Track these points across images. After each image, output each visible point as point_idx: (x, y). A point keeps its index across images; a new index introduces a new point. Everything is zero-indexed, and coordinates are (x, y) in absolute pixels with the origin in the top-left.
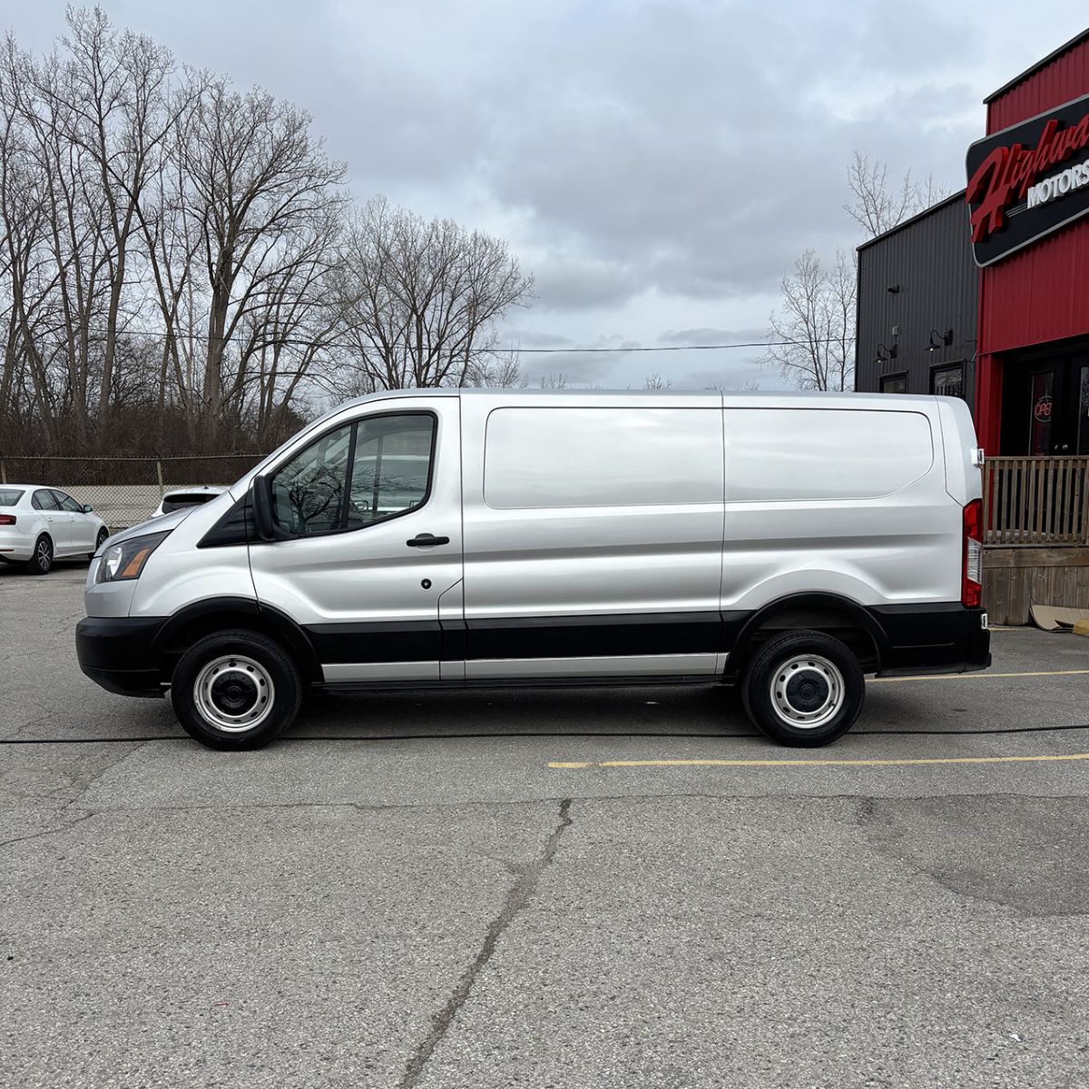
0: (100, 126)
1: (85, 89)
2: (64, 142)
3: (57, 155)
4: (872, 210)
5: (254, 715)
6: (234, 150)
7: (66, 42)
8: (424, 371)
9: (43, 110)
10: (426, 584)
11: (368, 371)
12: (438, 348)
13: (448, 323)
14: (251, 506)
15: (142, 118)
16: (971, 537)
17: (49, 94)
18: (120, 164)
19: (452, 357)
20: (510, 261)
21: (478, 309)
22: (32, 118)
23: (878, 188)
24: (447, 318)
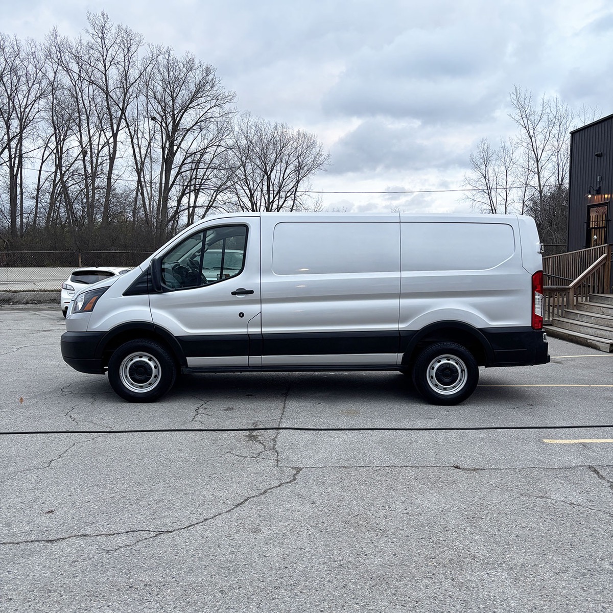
0: (105, 75)
1: (97, 55)
2: (85, 83)
3: (82, 91)
4: (524, 116)
5: (150, 384)
6: (175, 87)
7: (87, 31)
8: (271, 206)
9: (75, 67)
10: (241, 315)
11: (241, 205)
12: (279, 192)
13: (284, 180)
14: (150, 274)
15: (127, 70)
16: (537, 291)
17: (78, 58)
18: (116, 94)
19: (286, 197)
20: (318, 145)
21: (301, 171)
22: (68, 71)
23: (527, 104)
24: (283, 177)
